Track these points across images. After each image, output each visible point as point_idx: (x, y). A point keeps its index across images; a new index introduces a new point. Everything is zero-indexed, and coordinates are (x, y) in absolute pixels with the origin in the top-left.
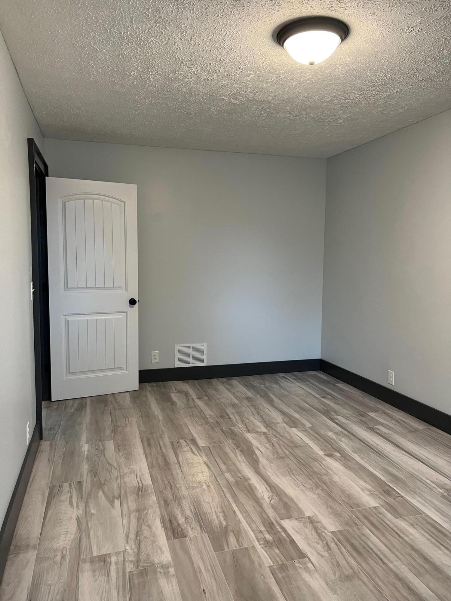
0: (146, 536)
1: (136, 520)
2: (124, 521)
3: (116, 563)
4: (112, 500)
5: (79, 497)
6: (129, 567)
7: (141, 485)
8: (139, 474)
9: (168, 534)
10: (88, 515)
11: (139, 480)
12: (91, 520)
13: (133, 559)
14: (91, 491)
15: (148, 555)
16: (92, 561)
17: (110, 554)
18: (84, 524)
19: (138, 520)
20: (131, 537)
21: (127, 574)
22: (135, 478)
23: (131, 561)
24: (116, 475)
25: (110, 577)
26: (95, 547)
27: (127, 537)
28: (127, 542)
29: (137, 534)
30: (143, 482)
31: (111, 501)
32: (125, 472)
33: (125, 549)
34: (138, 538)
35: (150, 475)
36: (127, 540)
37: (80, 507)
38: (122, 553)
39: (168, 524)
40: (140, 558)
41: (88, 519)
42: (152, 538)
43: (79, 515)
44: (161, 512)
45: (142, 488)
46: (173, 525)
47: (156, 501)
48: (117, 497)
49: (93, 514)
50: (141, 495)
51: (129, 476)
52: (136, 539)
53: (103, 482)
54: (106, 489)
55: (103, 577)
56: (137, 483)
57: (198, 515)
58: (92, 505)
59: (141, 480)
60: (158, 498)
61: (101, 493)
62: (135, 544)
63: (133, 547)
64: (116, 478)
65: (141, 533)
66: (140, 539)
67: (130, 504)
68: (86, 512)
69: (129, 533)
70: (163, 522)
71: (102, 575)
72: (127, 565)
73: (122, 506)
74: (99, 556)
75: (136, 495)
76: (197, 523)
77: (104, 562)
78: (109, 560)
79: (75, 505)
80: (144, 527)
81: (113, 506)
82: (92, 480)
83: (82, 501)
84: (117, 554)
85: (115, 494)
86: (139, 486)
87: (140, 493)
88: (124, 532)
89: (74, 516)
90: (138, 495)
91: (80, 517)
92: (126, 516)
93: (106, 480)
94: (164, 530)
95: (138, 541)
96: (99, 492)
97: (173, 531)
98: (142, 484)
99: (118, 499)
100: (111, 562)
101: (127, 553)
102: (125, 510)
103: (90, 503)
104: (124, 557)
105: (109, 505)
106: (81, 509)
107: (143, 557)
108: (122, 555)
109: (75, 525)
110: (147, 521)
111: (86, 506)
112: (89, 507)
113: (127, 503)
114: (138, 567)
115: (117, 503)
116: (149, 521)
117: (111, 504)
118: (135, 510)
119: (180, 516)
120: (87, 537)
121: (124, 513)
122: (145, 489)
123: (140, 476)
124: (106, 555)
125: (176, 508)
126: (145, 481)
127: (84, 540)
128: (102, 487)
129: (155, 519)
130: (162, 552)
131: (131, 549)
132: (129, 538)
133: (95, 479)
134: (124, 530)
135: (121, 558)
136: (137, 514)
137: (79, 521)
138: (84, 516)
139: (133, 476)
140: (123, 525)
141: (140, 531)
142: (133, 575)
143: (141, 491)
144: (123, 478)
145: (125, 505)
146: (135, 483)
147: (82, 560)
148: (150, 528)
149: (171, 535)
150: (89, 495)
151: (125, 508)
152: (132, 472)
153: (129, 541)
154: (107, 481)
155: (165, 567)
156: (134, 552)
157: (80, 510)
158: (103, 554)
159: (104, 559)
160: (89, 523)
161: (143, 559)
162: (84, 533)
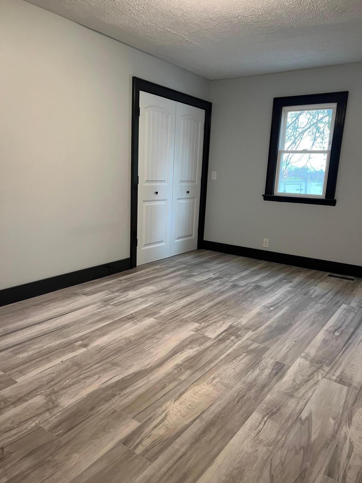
0: (302, 377)
1: (300, 390)
2: (310, 395)
3: (333, 375)
4: (307, 421)
5: (339, 451)
6: (327, 369)
7: (265, 419)
8: (253, 435)
9: (287, 369)
10: (339, 421)
11: (261, 426)
12: (338, 414)
13: (321, 371)
14: (322, 449)
15: (310, 367)
16: (350, 385)
17: (335, 382)
18: (346, 414)
19: (298, 389)
20: (313, 382)
21: (330, 366)
22: (262, 430)
23: (323, 370)
24: (279, 453)
25: (342, 371)
26: (343, 392)
27: (316, 384)
28: (318, 381)
29: (307, 381)
30: (260, 419)
31: (309, 421)
32: (265, 449)
33: (322, 378)
34: (308, 378)
35: (244, 423)
36: (317, 382)
37: (343, 435)
38: (326, 377)
39: (280, 374)
40: (316, 369)
41: (340, 417)
42: (299, 373)
43: (348, 427)
44: (275, 384)
45: (267, 414)
46: (277, 371)
47: (269, 394)
48: (299, 421)
49: (334, 418)
50: (276, 407)
51: (265, 439)
52: (310, 379)
53: (302, 452)
54: (304, 439)
55: (346, 373)
56: (267, 423)
57: (253, 367)
58: (330, 430)
59: (260, 423)
60: (265, 395)
61: (314, 437)
62: (313, 377)
63: (316, 376)
64: (283, 446)
65: (304, 380)
66: (308, 377)
67: (293, 405)
68: (339, 425)
69: (313, 385)
70: (281, 377)
71: (347, 374)
72: (327, 370)
73: (302, 409)
74: (344, 385)
75: (281, 411)
76: (260, 363)
77: (341, 380)
78: (338, 379)
79: (348, 441)
80: (298, 382)
81: (310, 414)
82: (312, 465)
83: (338, 442)
84: (330, 379)
85: (299, 426)
86: (268, 418)
87: (274, 410)
88: (316, 388)
89: (353, 429)
90: (279, 410)
91: (347, 424)
92: (305, 398)
93: (297, 453)
94: (286, 372)
95: (310, 377)
96: (314, 441)
97: (281, 369)
98: (263, 418)
99: (300, 419)
100: (337, 378)
101: (323, 376)
102: (302, 403)
103: (331, 433)
104: (326, 375)
105: (313, 417)
106: (342, 433)
107: (314, 369)
108: (327, 377)
109: (354, 418)
110: (292, 384)
111: (337, 432)
112: (334, 429)
113: (295, 409)
114: (321, 366)
115: (304, 415)
116: (290, 383)
117: (311, 417)
118: (294, 398)
119: (265, 374)
120: (347, 402)
121: (305, 401)
122: (267, 410)
123: (255, 430)
124: (338, 383)
125: (261, 379)
126: (258, 419)
127: (351, 402)
128: (307, 445)
129: (285, 382)
130: (300, 364)
131: (318, 376)
132: (315, 382)
133: (308, 464)
134: (315, 390)
135: (328, 376)
136: (295, 394)
137: (350, 420)
138: (343, 422)
139: (262, 436)
140: (313, 393)
141: (303, 382)
142: (327, 364)
143: (272, 412)
144: (274, 441)
145: (299, 408)
146: (269, 424)
147: (357, 390)
148: (295, 379)
149: (285, 368)
150: (327, 444)
151: (301, 405)
152: (258, 441)
153: (316, 381)
154: (296, 450)
155: (306, 358)
156: (318, 373)
157: (345, 432)
158: (340, 385)
159: (341, 381)
160: (341, 412)
161: (315, 368)
162: (349, 406)
